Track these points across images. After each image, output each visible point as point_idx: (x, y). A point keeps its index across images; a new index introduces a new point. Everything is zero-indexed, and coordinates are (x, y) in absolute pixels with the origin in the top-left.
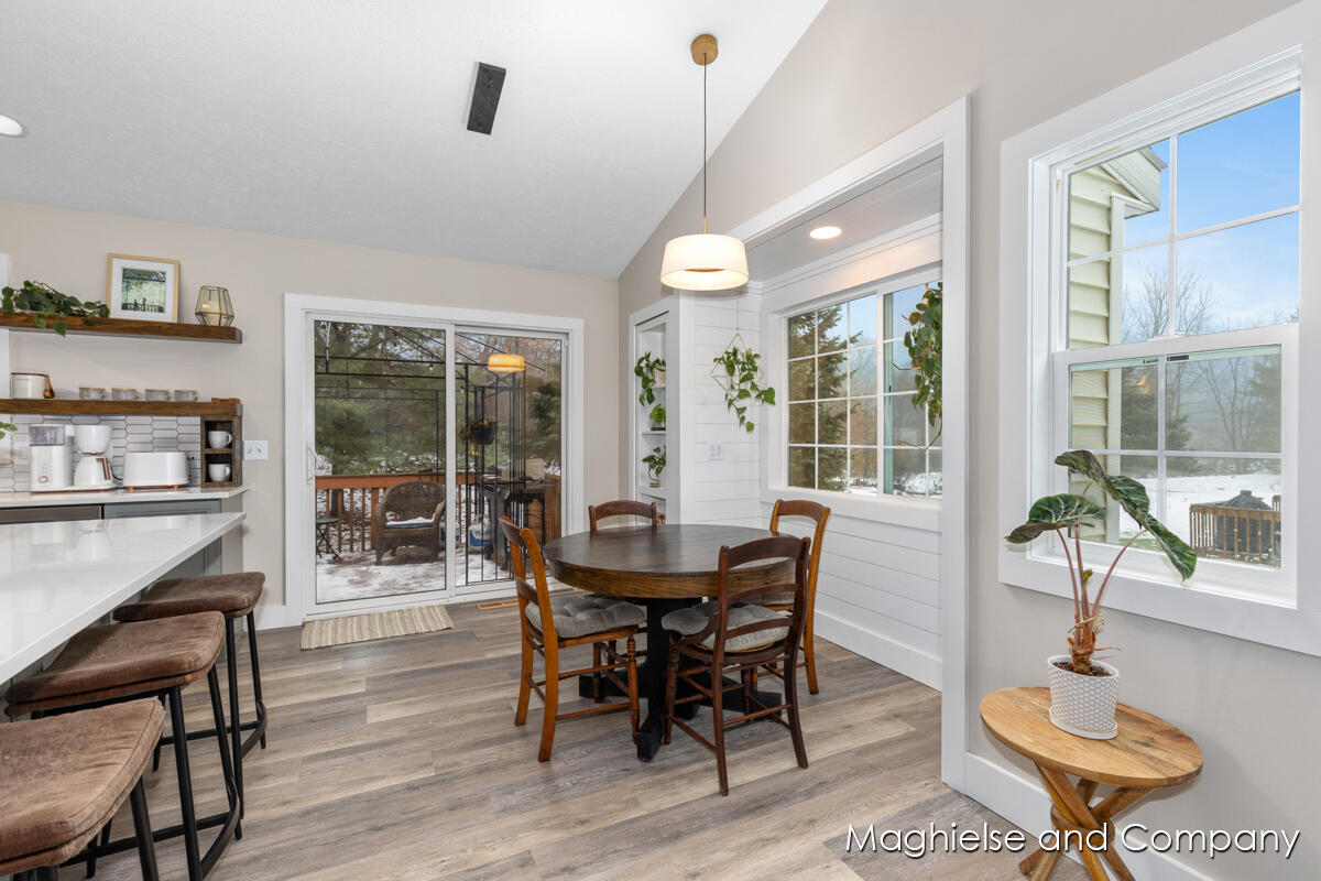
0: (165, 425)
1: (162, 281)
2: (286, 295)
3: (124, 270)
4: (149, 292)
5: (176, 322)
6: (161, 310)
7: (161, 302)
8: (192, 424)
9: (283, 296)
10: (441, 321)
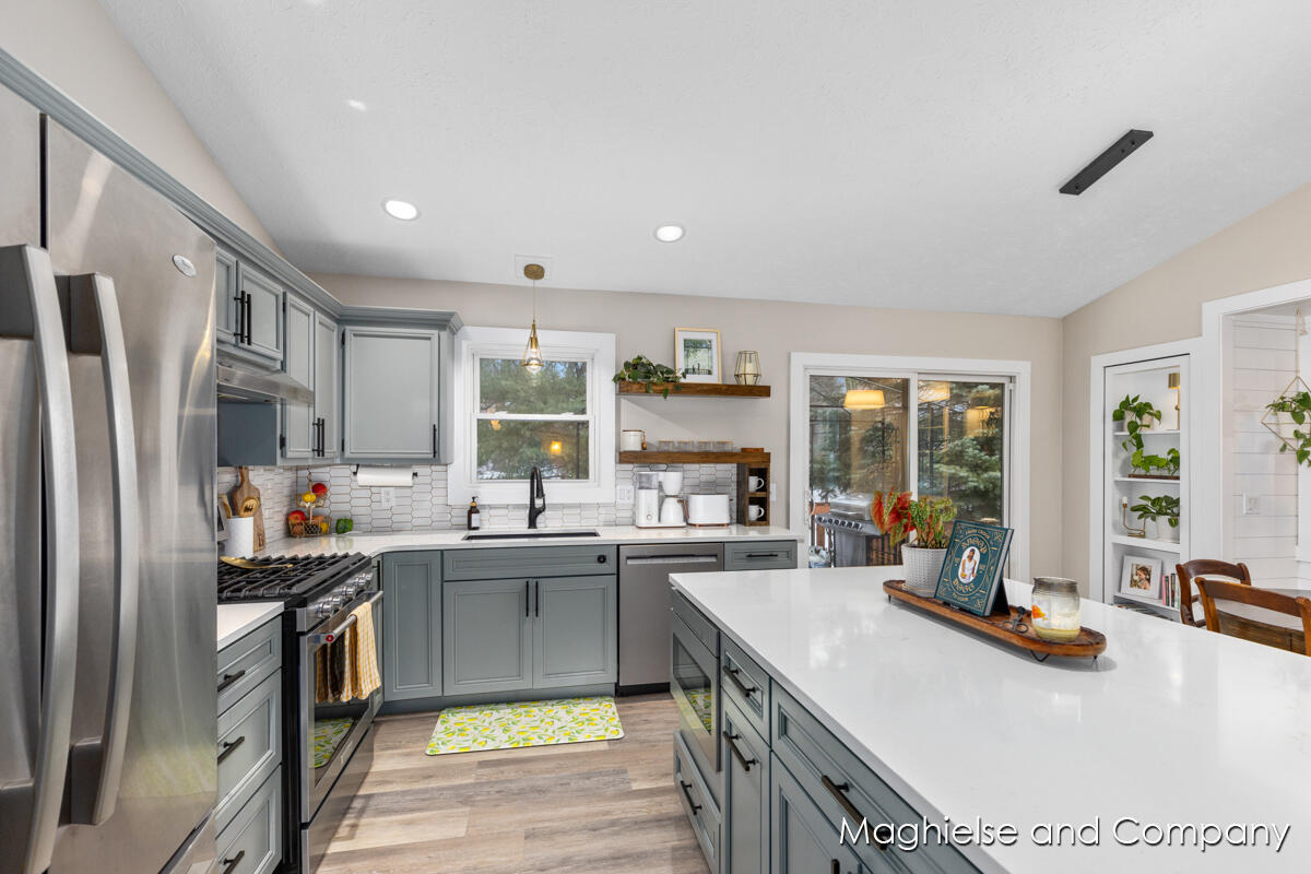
0: (706, 471)
1: (709, 348)
2: (793, 354)
3: (685, 341)
4: (701, 358)
5: (720, 383)
6: (710, 373)
7: (709, 368)
8: (728, 471)
9: (789, 355)
10: (908, 370)
